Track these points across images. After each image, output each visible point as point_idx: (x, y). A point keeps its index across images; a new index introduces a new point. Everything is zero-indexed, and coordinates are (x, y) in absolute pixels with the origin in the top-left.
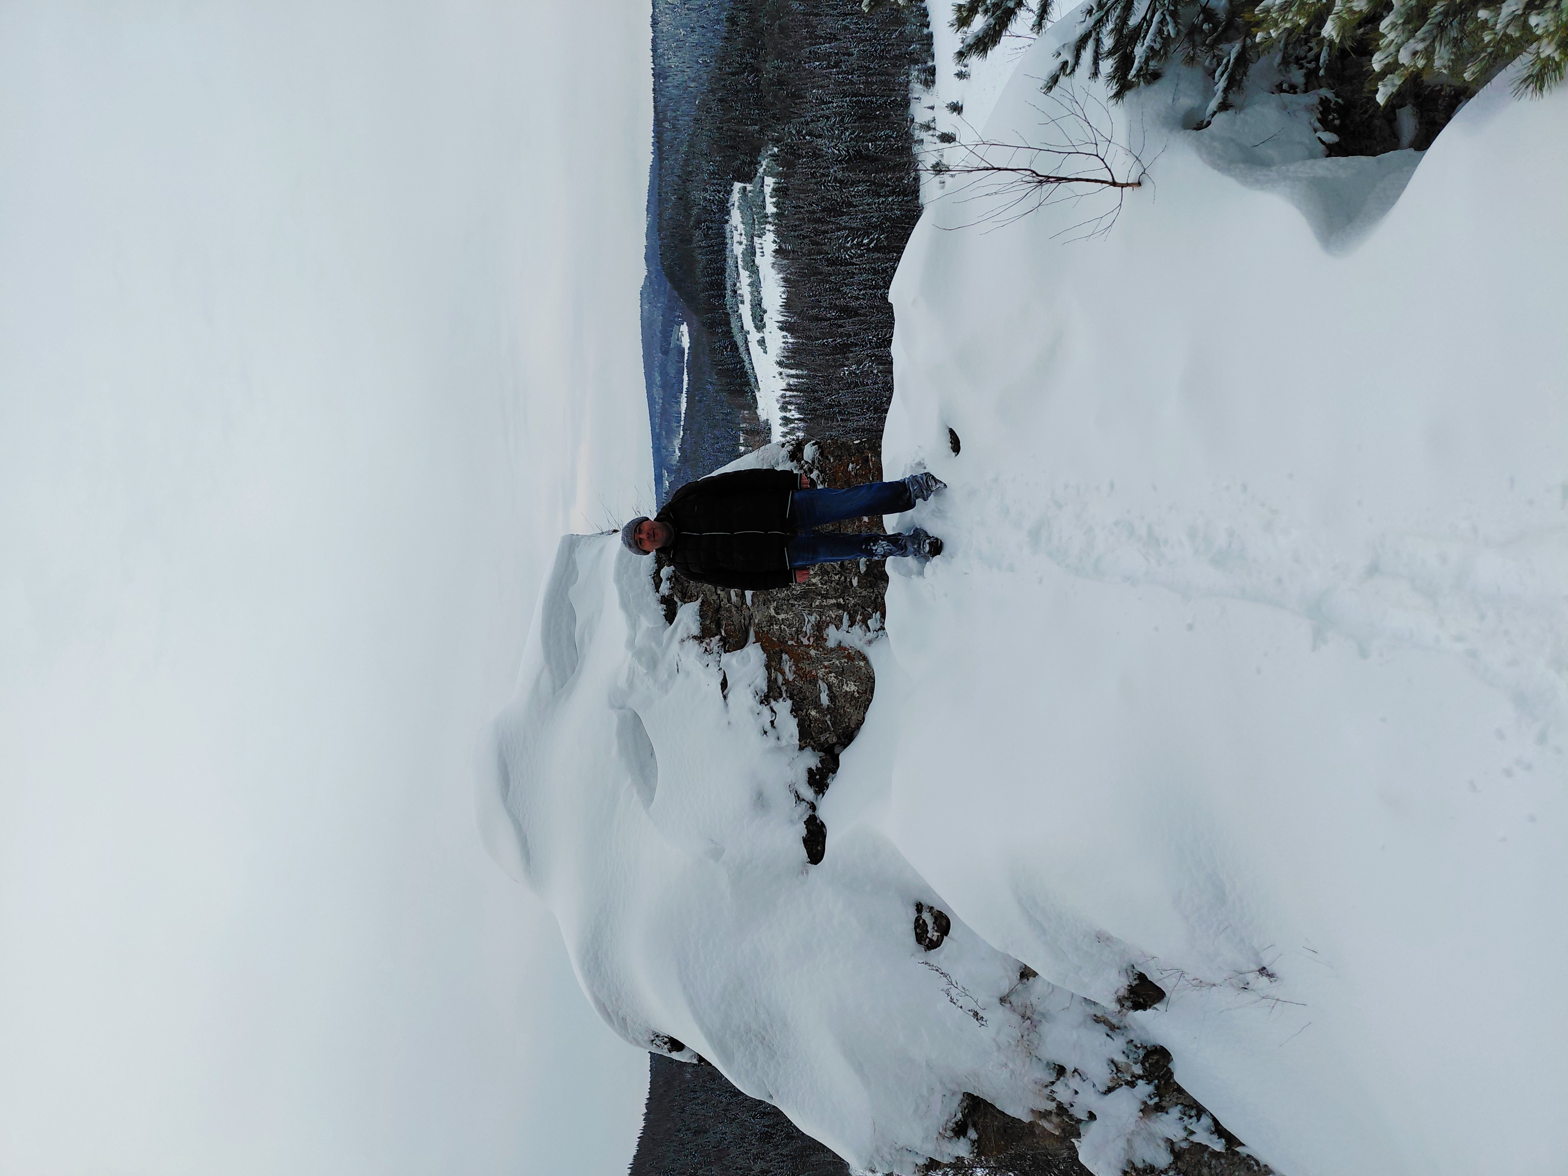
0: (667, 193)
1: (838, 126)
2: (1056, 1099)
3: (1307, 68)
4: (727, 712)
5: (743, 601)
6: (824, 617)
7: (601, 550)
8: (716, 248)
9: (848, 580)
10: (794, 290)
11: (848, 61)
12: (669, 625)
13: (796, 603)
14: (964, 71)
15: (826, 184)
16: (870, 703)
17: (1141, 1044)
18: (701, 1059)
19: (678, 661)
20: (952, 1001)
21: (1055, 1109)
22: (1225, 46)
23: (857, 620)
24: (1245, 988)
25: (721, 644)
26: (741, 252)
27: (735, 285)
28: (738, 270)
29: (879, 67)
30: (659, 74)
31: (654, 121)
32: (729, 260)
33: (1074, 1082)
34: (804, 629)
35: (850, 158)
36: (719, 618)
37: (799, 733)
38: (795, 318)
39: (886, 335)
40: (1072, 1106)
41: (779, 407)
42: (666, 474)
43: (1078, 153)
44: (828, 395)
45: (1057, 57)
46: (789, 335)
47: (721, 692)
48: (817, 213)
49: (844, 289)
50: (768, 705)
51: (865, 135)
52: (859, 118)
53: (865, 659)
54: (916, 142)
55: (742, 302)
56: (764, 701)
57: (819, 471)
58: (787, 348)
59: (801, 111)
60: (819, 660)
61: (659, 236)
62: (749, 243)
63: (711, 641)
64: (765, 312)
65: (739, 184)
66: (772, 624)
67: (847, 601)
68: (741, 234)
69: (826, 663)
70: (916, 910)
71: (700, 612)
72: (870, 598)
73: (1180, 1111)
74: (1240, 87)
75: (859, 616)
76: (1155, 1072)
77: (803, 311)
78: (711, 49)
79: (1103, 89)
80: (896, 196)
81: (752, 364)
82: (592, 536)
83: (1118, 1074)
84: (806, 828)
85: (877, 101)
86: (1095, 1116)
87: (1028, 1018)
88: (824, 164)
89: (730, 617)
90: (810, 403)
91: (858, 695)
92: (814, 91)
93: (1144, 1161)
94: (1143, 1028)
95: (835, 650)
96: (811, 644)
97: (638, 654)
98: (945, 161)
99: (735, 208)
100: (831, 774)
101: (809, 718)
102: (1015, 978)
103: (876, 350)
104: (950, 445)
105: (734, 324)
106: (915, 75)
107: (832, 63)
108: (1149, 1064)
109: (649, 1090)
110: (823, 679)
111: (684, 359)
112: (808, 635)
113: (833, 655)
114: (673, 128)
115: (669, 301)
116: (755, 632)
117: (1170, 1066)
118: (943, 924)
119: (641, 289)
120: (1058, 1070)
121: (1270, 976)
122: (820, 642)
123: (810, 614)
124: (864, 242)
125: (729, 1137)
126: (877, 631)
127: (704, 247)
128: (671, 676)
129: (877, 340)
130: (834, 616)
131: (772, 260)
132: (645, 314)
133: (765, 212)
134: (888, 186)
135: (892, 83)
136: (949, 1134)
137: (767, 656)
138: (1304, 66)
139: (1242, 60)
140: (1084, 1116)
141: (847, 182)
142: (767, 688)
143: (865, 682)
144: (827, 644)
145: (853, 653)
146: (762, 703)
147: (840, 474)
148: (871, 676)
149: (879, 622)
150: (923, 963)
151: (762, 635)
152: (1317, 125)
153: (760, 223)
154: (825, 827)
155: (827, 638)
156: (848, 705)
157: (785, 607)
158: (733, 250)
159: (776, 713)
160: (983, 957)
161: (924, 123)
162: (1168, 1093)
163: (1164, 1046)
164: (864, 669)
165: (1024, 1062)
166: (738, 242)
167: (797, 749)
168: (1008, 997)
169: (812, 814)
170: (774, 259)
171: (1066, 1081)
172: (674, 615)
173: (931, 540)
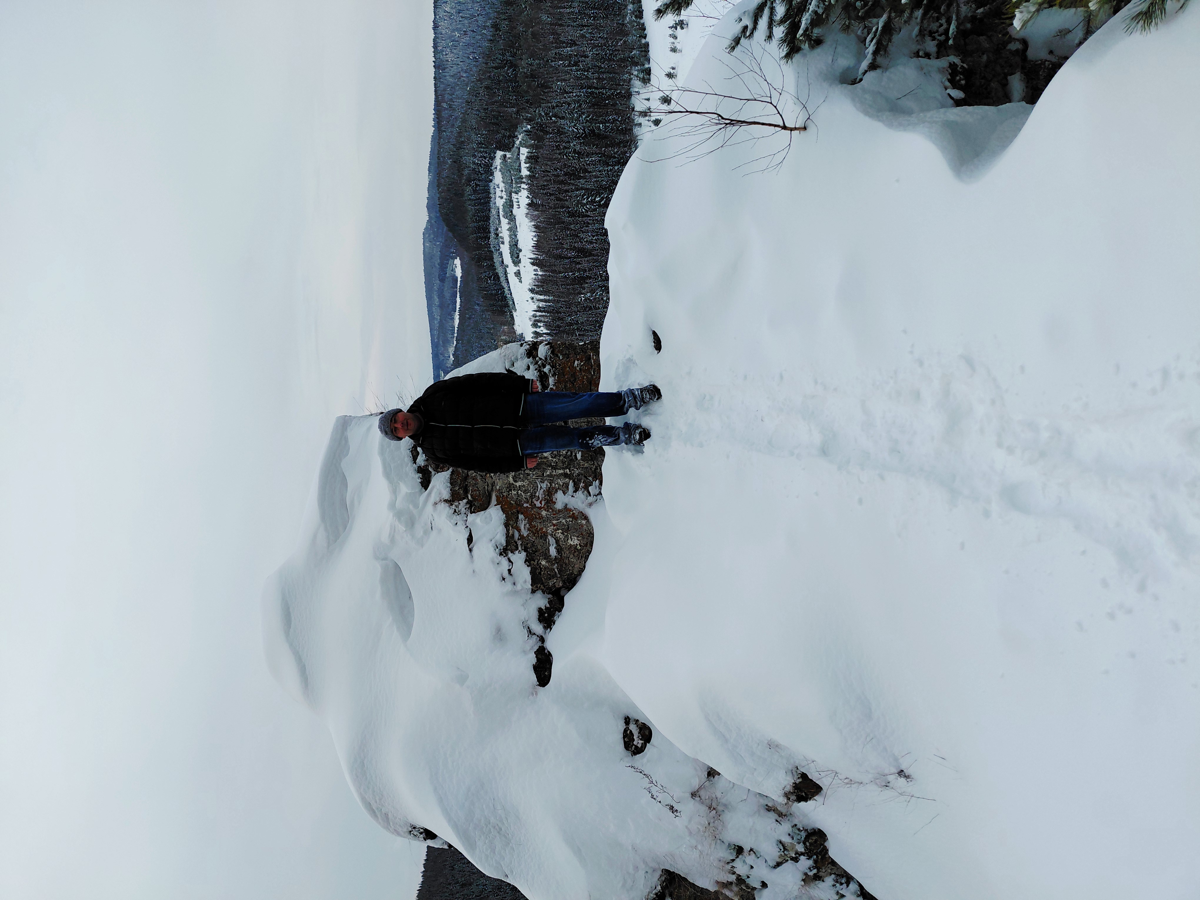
2: (735, 872)
3: (938, 40)
4: (473, 562)
6: (553, 485)
7: (369, 429)
8: (482, 201)
9: (574, 454)
10: (543, 234)
11: (584, 61)
12: (424, 490)
13: (531, 473)
14: (672, 72)
15: (567, 154)
16: (590, 554)
17: (803, 828)
18: (450, 846)
19: (432, 520)
20: (652, 797)
21: (735, 880)
22: (874, 17)
23: (581, 487)
24: (887, 786)
25: (468, 506)
26: (502, 204)
27: (497, 229)
28: (499, 218)
29: (608, 67)
30: (439, 66)
31: (435, 101)
33: (750, 859)
34: (537, 494)
35: (586, 136)
36: (467, 485)
37: (531, 579)
40: (748, 877)
43: (755, 100)
45: (739, 22)
47: (467, 546)
48: (561, 176)
49: (581, 235)
50: (506, 556)
52: (593, 105)
53: (586, 518)
54: (636, 125)
55: (503, 243)
56: (503, 553)
57: (551, 366)
60: (548, 519)
61: (438, 190)
62: (508, 198)
63: (459, 503)
64: (520, 251)
65: (501, 152)
66: (511, 490)
67: (573, 472)
68: (502, 191)
69: (555, 522)
70: (625, 722)
71: (450, 480)
72: (591, 469)
73: (833, 879)
74: (886, 51)
75: (582, 484)
76: (814, 850)
79: (776, 50)
82: (362, 417)
83: (785, 852)
84: (536, 657)
85: (606, 92)
86: (767, 884)
87: (714, 809)
88: (566, 139)
89: (475, 484)
90: (555, 321)
91: (580, 548)
92: (558, 83)
94: (804, 816)
95: (562, 511)
96: (542, 506)
97: (399, 514)
99: (498, 170)
100: (557, 612)
101: (540, 567)
102: (703, 776)
104: (653, 344)
107: (572, 63)
108: (809, 843)
110: (551, 535)
111: (457, 285)
112: (541, 499)
113: (560, 515)
115: (446, 240)
116: (497, 496)
117: (826, 844)
118: (646, 733)
119: (424, 231)
120: (738, 850)
121: (907, 777)
122: (550, 505)
123: (542, 482)
126: (596, 496)
127: (473, 200)
128: (426, 532)
130: (561, 484)
131: (526, 211)
132: (426, 250)
133: (520, 174)
135: (618, 79)
137: (506, 516)
138: (936, 39)
139: (888, 29)
140: (758, 885)
141: (583, 153)
142: (505, 542)
143: (586, 537)
144: (556, 506)
145: (577, 514)
146: (501, 554)
147: (568, 369)
148: (590, 533)
149: (598, 488)
150: (630, 766)
151: (502, 499)
152: (948, 84)
153: (517, 183)
154: (552, 656)
155: (555, 501)
156: (572, 556)
157: (522, 476)
158: (496, 203)
159: (512, 563)
160: (678, 761)
161: (642, 111)
162: (824, 866)
163: (821, 829)
164: (585, 526)
165: (710, 845)
166: (500, 197)
167: (530, 592)
168: (698, 792)
169: (541, 645)
170: (528, 210)
171: (744, 858)
172: (429, 482)
173: (640, 430)
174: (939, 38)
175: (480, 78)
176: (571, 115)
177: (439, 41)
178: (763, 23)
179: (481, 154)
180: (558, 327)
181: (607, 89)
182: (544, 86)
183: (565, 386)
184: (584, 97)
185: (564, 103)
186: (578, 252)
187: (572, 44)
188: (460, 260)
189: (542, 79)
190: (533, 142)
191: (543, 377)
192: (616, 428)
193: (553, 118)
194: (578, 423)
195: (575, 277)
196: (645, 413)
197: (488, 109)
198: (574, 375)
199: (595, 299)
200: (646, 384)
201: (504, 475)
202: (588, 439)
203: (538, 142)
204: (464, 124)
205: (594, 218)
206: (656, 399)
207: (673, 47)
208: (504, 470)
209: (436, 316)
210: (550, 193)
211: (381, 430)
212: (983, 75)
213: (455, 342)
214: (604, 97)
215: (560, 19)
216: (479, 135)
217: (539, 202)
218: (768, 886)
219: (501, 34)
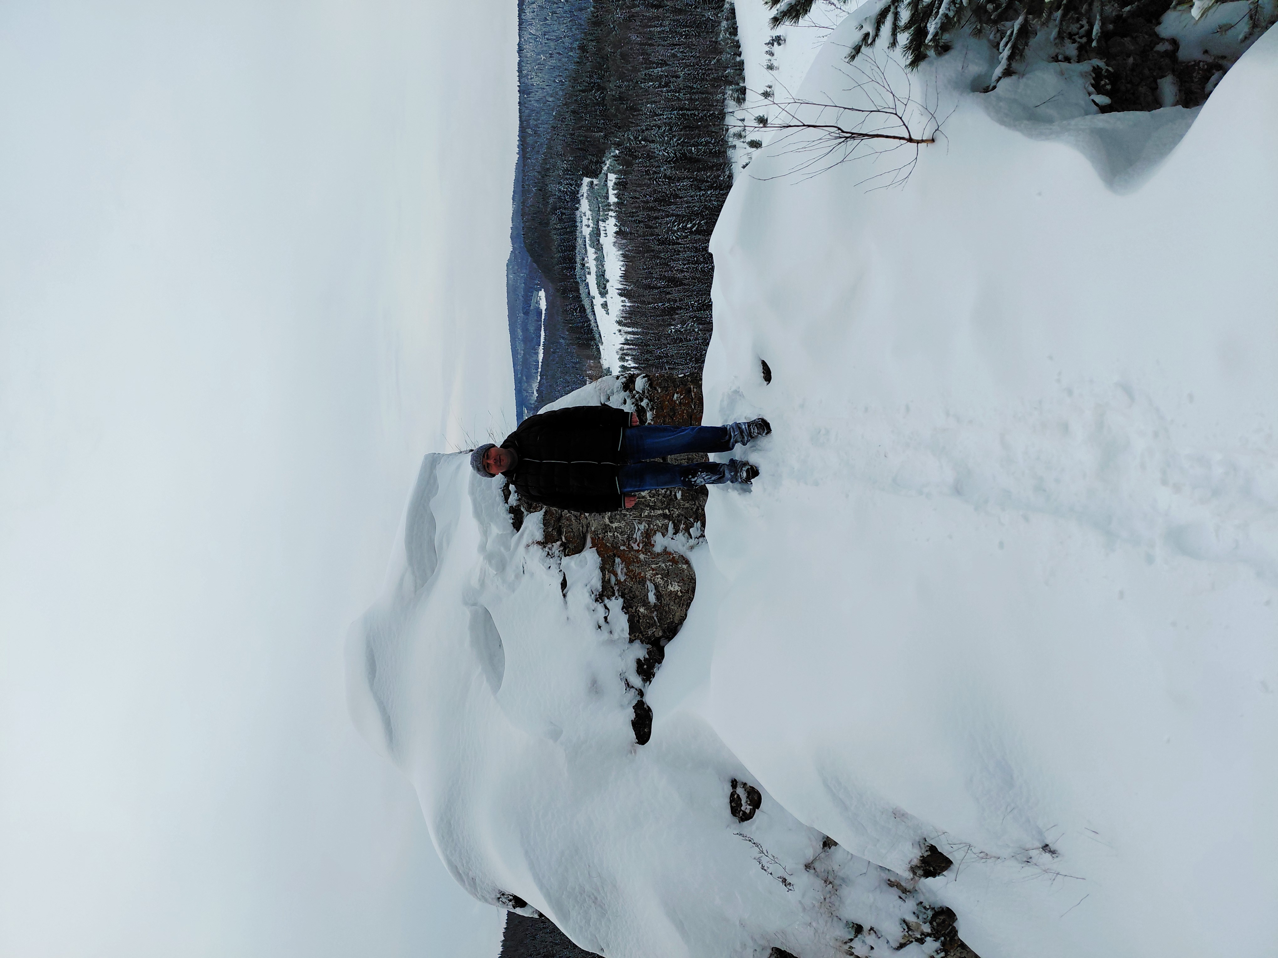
0: (529, 185)
1: (667, 133)
2: (853, 953)
3: (1079, 42)
4: (566, 608)
6: (652, 526)
7: (459, 467)
8: (568, 230)
9: (673, 493)
10: (631, 264)
11: (676, 82)
12: (516, 531)
13: (628, 513)
14: (769, 91)
15: (657, 180)
16: (692, 601)
17: (930, 906)
18: (541, 915)
19: (524, 563)
20: (763, 868)
22: (1009, 21)
23: (681, 529)
24: (1028, 862)
25: (562, 549)
26: (589, 233)
27: (583, 259)
28: (586, 247)
29: (701, 87)
30: (524, 90)
31: (519, 127)
32: (578, 239)
33: (870, 939)
34: (635, 536)
35: (677, 160)
36: (560, 526)
37: (629, 628)
38: (632, 286)
39: (705, 301)
41: (618, 357)
43: (879, 111)
44: (658, 348)
45: (860, 29)
46: (627, 300)
47: (561, 591)
48: (650, 202)
49: (672, 264)
50: (602, 602)
51: (689, 141)
52: (685, 127)
53: (687, 562)
54: (730, 147)
55: (589, 273)
56: (599, 599)
57: (648, 399)
58: (625, 310)
59: (638, 122)
60: (647, 563)
61: (523, 219)
62: (595, 226)
63: (553, 546)
64: (608, 281)
65: (588, 178)
66: (607, 532)
67: (672, 512)
68: (589, 219)
69: (653, 566)
70: (732, 786)
71: (543, 521)
72: (692, 509)
74: (1022, 56)
75: (682, 525)
76: (941, 931)
77: (638, 280)
78: (565, 72)
79: (900, 57)
80: (714, 190)
81: (597, 323)
82: (451, 455)
83: (909, 932)
84: (635, 712)
85: (699, 114)
87: (830, 883)
88: (656, 164)
89: (569, 525)
90: (643, 354)
91: (681, 594)
92: (648, 106)
94: (932, 892)
95: (662, 554)
96: (640, 549)
97: (489, 557)
99: (584, 198)
100: (657, 664)
101: (638, 614)
102: (818, 846)
103: (697, 312)
104: (763, 375)
105: (582, 290)
106: (729, 94)
107: (663, 84)
108: (936, 923)
110: (650, 580)
111: (541, 318)
112: (638, 541)
113: (659, 559)
114: (534, 134)
115: (530, 272)
116: (592, 538)
117: (955, 925)
118: (755, 798)
119: (507, 262)
120: (856, 929)
121: (1053, 852)
122: (648, 548)
123: (640, 523)
124: (688, 226)
126: (698, 539)
127: (559, 229)
128: (517, 577)
129: (698, 305)
130: (660, 525)
131: (614, 240)
132: (510, 282)
133: (608, 201)
134: (707, 182)
135: (711, 100)
137: (602, 559)
138: (1076, 41)
139: (1025, 32)
141: (674, 178)
142: (601, 587)
143: (687, 582)
144: (654, 549)
145: (677, 558)
146: (596, 600)
147: (667, 403)
148: (692, 578)
149: (699, 530)
150: (738, 834)
151: (598, 541)
152: (1091, 89)
153: (604, 210)
154: (651, 711)
155: (654, 544)
156: (672, 603)
157: (618, 517)
158: (582, 232)
159: (609, 610)
160: (789, 831)
161: (737, 132)
162: (952, 948)
163: (950, 908)
164: (686, 571)
165: (826, 922)
166: (586, 225)
167: (628, 642)
168: (812, 864)
169: (639, 699)
170: (616, 239)
171: (863, 938)
172: (521, 523)
173: (747, 467)
174: (1078, 40)
175: (566, 102)
176: (661, 139)
177: (524, 65)
178: (886, 29)
179: (567, 182)
180: (647, 361)
181: (699, 110)
182: (633, 109)
183: (664, 421)
184: (675, 119)
185: (653, 126)
186: (668, 281)
187: (663, 64)
188: (545, 291)
189: (631, 101)
190: (621, 167)
191: (641, 411)
192: (721, 465)
193: (642, 142)
194: (678, 460)
195: (664, 308)
196: (753, 448)
197: (574, 134)
198: (673, 409)
199: (686, 330)
200: (754, 417)
201: (600, 515)
202: (690, 476)
203: (627, 168)
204: (550, 150)
205: (685, 246)
206: (764, 433)
207: (769, 64)
208: (601, 510)
209: (519, 350)
210: (639, 220)
211: (473, 467)
212: (1129, 79)
213: (539, 378)
214: (697, 119)
215: (650, 39)
216: (565, 162)
217: (628, 230)
219: (588, 56)
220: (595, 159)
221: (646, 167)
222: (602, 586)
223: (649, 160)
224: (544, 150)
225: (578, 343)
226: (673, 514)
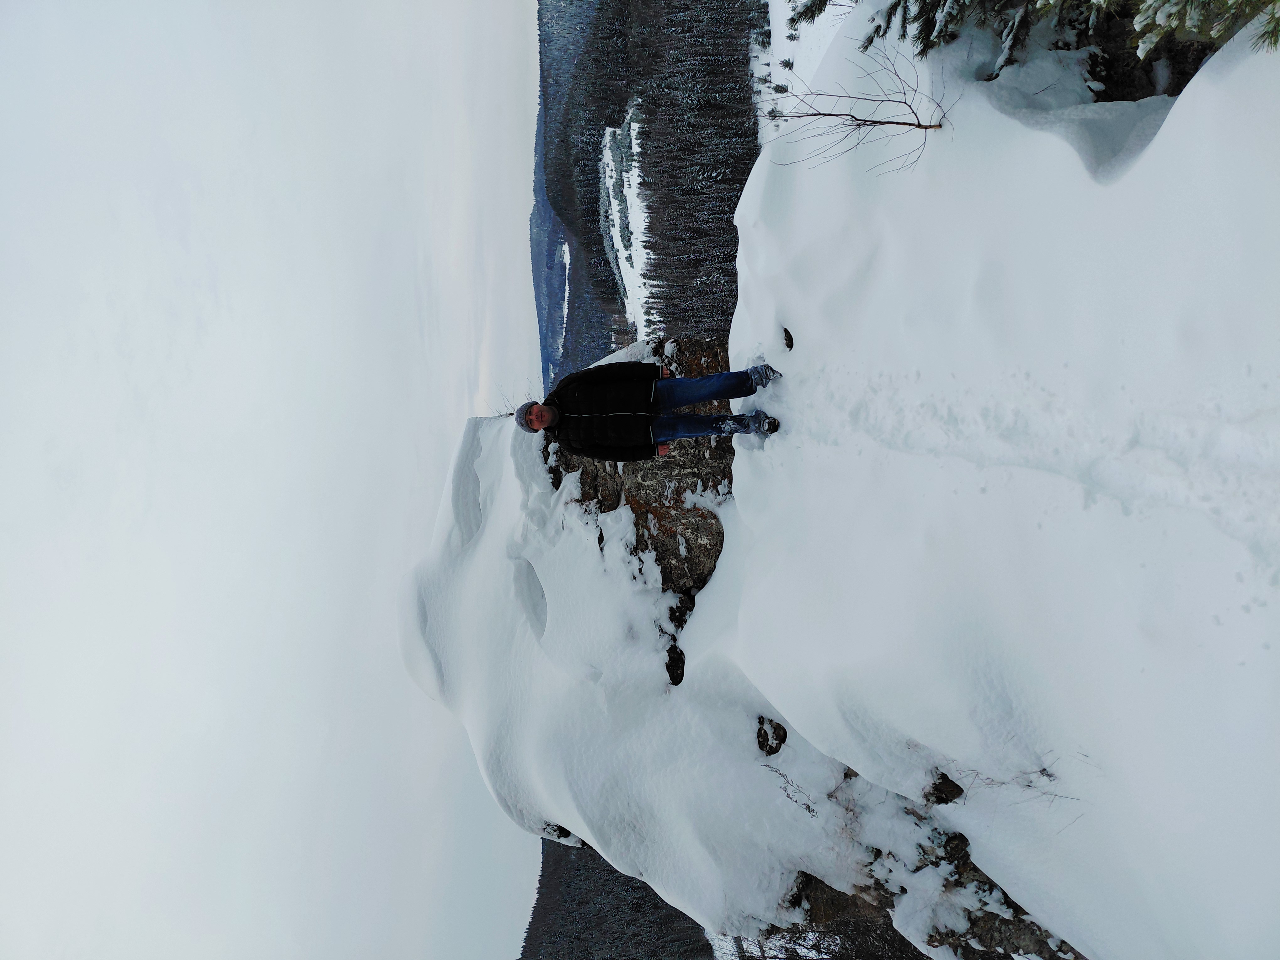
0: (550, 137)
1: (691, 80)
2: (874, 876)
3: (1078, 29)
4: (604, 561)
5: (615, 471)
6: (682, 484)
7: (500, 430)
8: (591, 182)
9: (702, 452)
10: (655, 215)
11: (699, 27)
12: (555, 490)
13: (659, 472)
14: (794, 34)
15: (681, 128)
16: (720, 553)
17: (944, 832)
18: (584, 843)
19: (564, 520)
20: (788, 796)
21: (873, 884)
22: (1011, 11)
23: (709, 486)
24: (1029, 786)
25: (598, 506)
26: (612, 184)
27: (607, 212)
28: (609, 200)
29: (725, 31)
30: (545, 39)
31: (540, 77)
32: (602, 191)
33: (889, 863)
34: (666, 494)
35: (701, 107)
36: (596, 485)
37: (662, 578)
38: (656, 238)
39: (731, 252)
40: (887, 882)
41: (643, 311)
42: (552, 367)
43: (889, 101)
44: (683, 302)
45: (872, 22)
46: (651, 253)
47: (598, 545)
48: (674, 152)
49: (697, 214)
50: (636, 555)
51: (713, 87)
52: (709, 74)
53: (715, 517)
54: (755, 92)
55: (613, 226)
56: (633, 552)
57: (677, 364)
58: (650, 263)
59: (661, 69)
60: (678, 519)
61: (545, 172)
62: (618, 177)
63: (590, 503)
64: (632, 233)
65: (611, 128)
66: (640, 490)
67: (701, 471)
68: (612, 170)
69: (684, 521)
70: (759, 722)
71: (581, 480)
72: (719, 468)
73: (976, 886)
74: (1023, 46)
75: (710, 483)
76: (955, 854)
77: (662, 232)
78: (586, 18)
79: (910, 47)
80: (739, 138)
81: (621, 276)
82: (492, 418)
83: (925, 856)
84: (669, 655)
85: (723, 59)
86: (906, 890)
87: (851, 810)
88: (680, 112)
89: (605, 484)
90: (668, 308)
91: (710, 547)
92: (671, 52)
93: (946, 927)
94: (945, 818)
95: (691, 510)
96: (671, 505)
97: (531, 514)
98: (779, 108)
99: (607, 149)
100: (688, 612)
101: (670, 566)
102: (840, 778)
103: (723, 264)
104: (785, 342)
105: (607, 244)
106: (754, 38)
107: (686, 29)
108: (950, 847)
109: (541, 869)
110: (681, 534)
111: (566, 273)
112: (669, 498)
113: (689, 514)
114: (556, 83)
115: (554, 225)
116: (626, 496)
117: (968, 849)
118: (781, 734)
119: (530, 216)
120: (876, 853)
121: (1050, 776)
122: (679, 504)
123: (670, 481)
124: (713, 175)
125: (607, 908)
126: (725, 495)
127: (582, 181)
128: (557, 532)
129: (724, 256)
130: (690, 483)
131: (638, 191)
132: (534, 236)
133: (631, 152)
134: (733, 129)
135: (735, 44)
136: (787, 904)
137: (635, 516)
138: (1076, 27)
139: (1025, 23)
140: (896, 890)
141: (699, 126)
142: (635, 542)
143: (715, 536)
144: (684, 505)
145: (706, 513)
146: (631, 553)
147: (695, 366)
148: (720, 532)
149: (727, 487)
150: (765, 765)
151: (631, 498)
152: (1087, 76)
153: (627, 161)
154: (684, 655)
155: (684, 500)
156: (702, 556)
157: (650, 475)
158: (605, 183)
159: (643, 562)
160: (814, 762)
161: (762, 77)
162: (965, 871)
163: (963, 833)
164: (715, 526)
165: (848, 847)
166: (610, 176)
167: (661, 591)
168: (834, 793)
169: (673, 644)
170: (639, 190)
171: (882, 861)
172: (560, 482)
173: (768, 419)
174: (1078, 27)
175: (588, 50)
176: (685, 86)
177: (544, 13)
178: (897, 20)
179: (590, 132)
180: (673, 314)
181: (723, 55)
182: (656, 56)
184: (699, 65)
185: (677, 73)
186: (693, 232)
187: (686, 8)
188: (568, 245)
189: (653, 48)
190: (644, 116)
193: (666, 90)
195: (690, 260)
197: (596, 83)
199: (711, 282)
203: (650, 116)
204: (571, 100)
205: (710, 196)
209: (544, 306)
210: (662, 170)
213: (564, 333)
214: (720, 65)
216: (587, 112)
217: (651, 180)
218: (908, 891)
220: (618, 108)
221: (670, 115)
222: (636, 540)
223: (673, 108)
224: (566, 100)
225: (603, 298)
226: (702, 472)
